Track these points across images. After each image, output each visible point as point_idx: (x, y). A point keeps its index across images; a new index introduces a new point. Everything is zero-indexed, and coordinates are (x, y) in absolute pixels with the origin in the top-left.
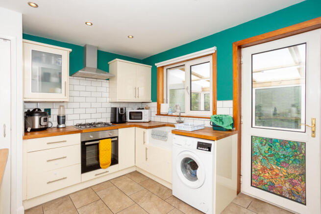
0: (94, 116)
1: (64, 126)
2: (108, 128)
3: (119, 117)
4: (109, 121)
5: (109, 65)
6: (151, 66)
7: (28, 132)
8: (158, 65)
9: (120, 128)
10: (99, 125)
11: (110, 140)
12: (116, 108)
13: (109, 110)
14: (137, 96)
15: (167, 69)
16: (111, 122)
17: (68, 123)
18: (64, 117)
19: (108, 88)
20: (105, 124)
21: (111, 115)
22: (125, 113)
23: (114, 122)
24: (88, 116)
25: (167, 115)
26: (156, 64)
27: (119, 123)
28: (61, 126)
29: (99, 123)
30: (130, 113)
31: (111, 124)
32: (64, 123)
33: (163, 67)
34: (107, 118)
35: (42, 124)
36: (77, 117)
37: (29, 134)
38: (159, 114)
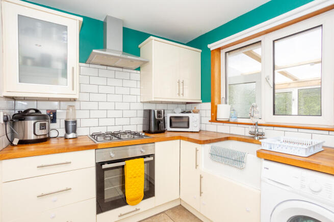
0: (118, 121)
1: (75, 136)
2: (139, 141)
3: (155, 124)
4: (140, 129)
5: (140, 48)
6: (201, 51)
7: (14, 145)
8: (212, 46)
9: (157, 141)
10: (126, 136)
11: (143, 160)
12: (150, 111)
13: (141, 114)
14: (181, 92)
15: (226, 53)
16: (144, 132)
17: (81, 131)
18: (75, 122)
19: (139, 82)
20: (135, 134)
21: (144, 120)
22: (164, 118)
23: (148, 132)
24: (111, 122)
25: (228, 122)
26: (209, 46)
27: (155, 133)
28: (71, 135)
29: (125, 133)
30: (171, 117)
31: (143, 134)
32: (74, 131)
33: (219, 50)
34: (137, 125)
35: (37, 133)
36: (95, 122)
37: (15, 148)
38: (214, 119)
